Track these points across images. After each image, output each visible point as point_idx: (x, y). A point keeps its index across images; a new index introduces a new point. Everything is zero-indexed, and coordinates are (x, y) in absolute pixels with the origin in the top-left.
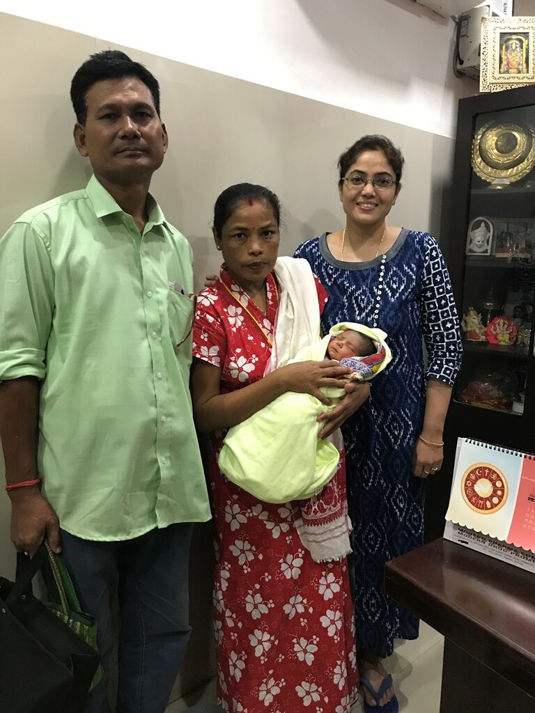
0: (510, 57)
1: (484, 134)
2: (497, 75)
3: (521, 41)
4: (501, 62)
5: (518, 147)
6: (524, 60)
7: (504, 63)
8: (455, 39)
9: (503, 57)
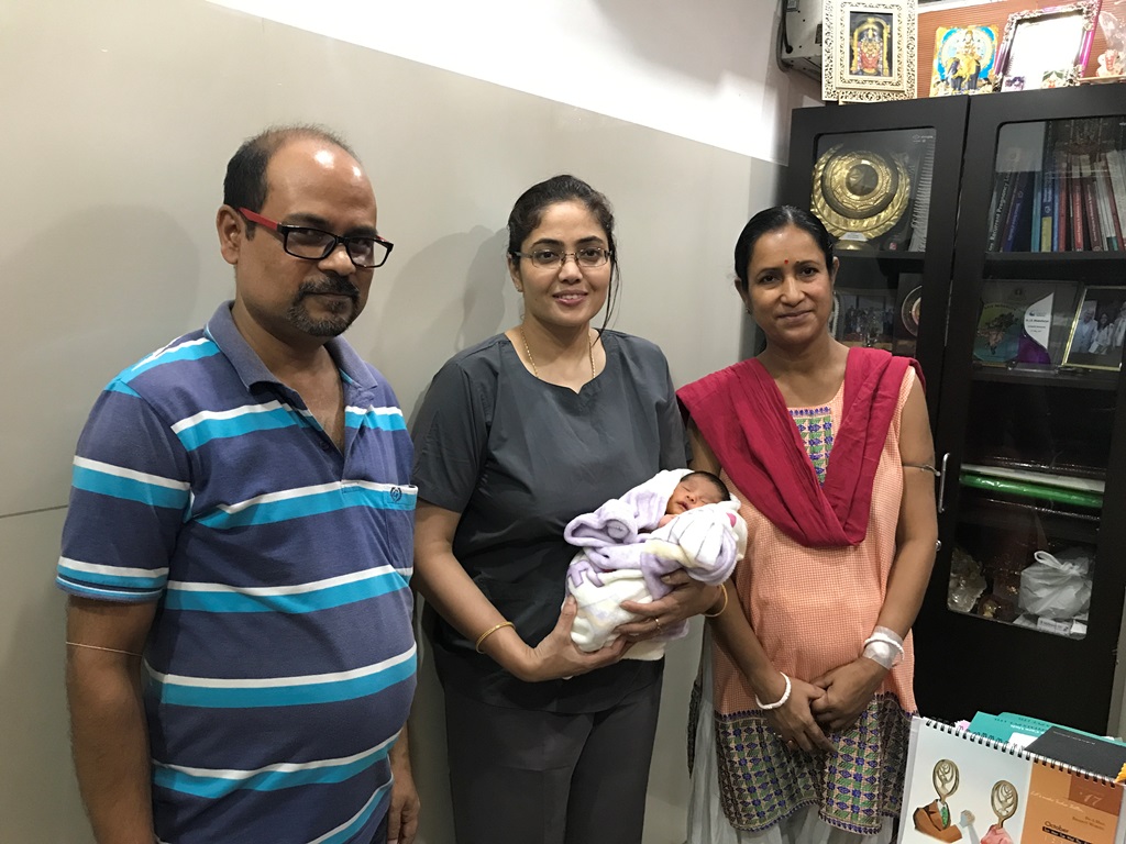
0: (865, 50)
1: (827, 164)
2: (847, 76)
3: (881, 27)
4: (852, 57)
5: (878, 188)
6: (885, 56)
7: (857, 58)
8: (779, 14)
9: (854, 48)
